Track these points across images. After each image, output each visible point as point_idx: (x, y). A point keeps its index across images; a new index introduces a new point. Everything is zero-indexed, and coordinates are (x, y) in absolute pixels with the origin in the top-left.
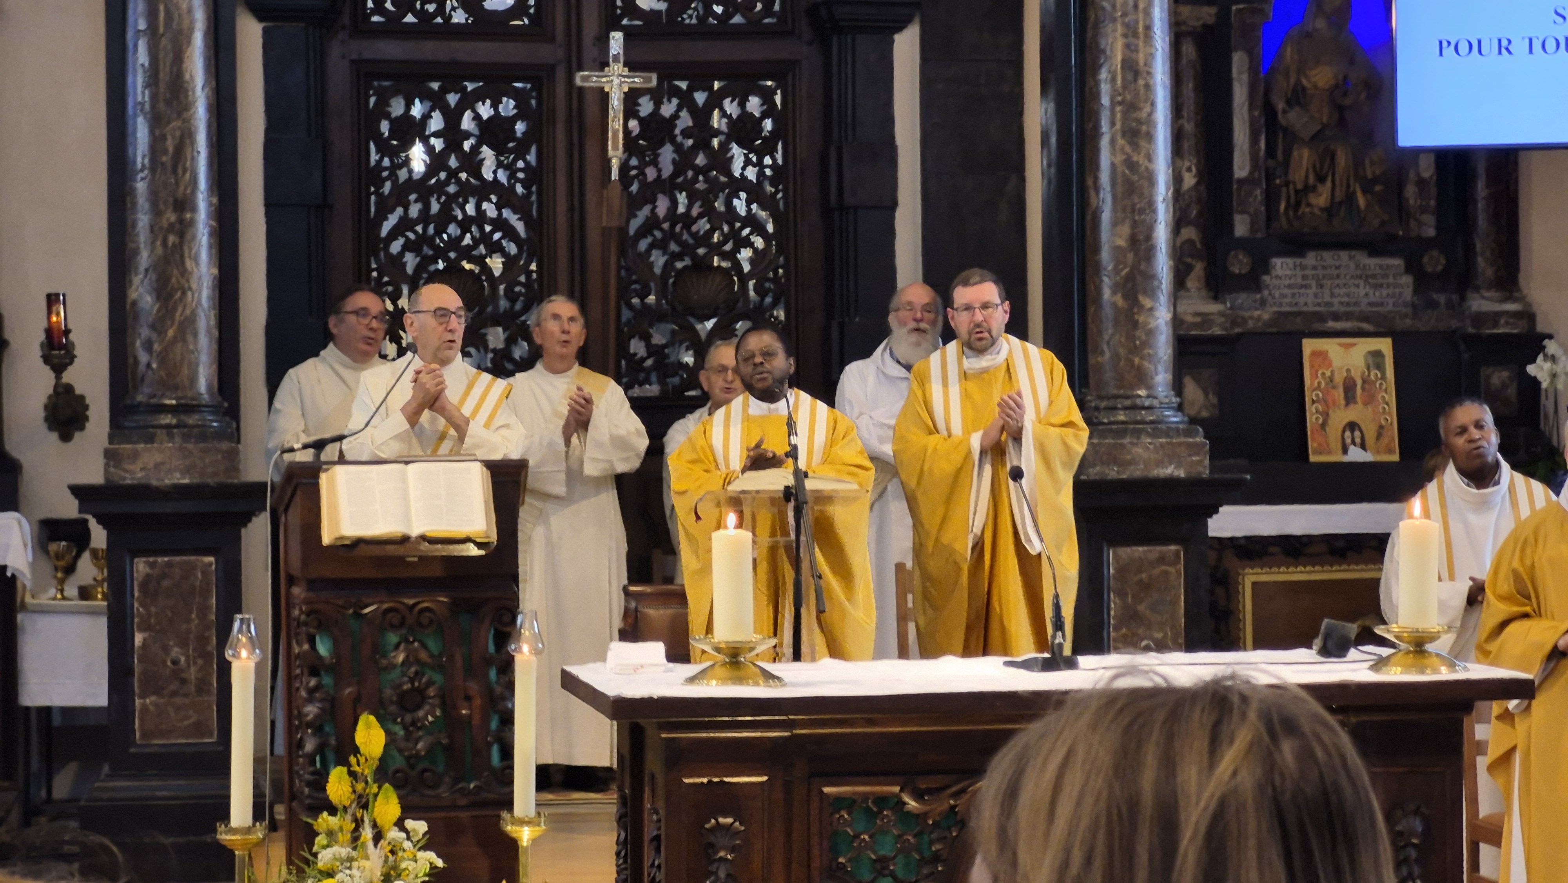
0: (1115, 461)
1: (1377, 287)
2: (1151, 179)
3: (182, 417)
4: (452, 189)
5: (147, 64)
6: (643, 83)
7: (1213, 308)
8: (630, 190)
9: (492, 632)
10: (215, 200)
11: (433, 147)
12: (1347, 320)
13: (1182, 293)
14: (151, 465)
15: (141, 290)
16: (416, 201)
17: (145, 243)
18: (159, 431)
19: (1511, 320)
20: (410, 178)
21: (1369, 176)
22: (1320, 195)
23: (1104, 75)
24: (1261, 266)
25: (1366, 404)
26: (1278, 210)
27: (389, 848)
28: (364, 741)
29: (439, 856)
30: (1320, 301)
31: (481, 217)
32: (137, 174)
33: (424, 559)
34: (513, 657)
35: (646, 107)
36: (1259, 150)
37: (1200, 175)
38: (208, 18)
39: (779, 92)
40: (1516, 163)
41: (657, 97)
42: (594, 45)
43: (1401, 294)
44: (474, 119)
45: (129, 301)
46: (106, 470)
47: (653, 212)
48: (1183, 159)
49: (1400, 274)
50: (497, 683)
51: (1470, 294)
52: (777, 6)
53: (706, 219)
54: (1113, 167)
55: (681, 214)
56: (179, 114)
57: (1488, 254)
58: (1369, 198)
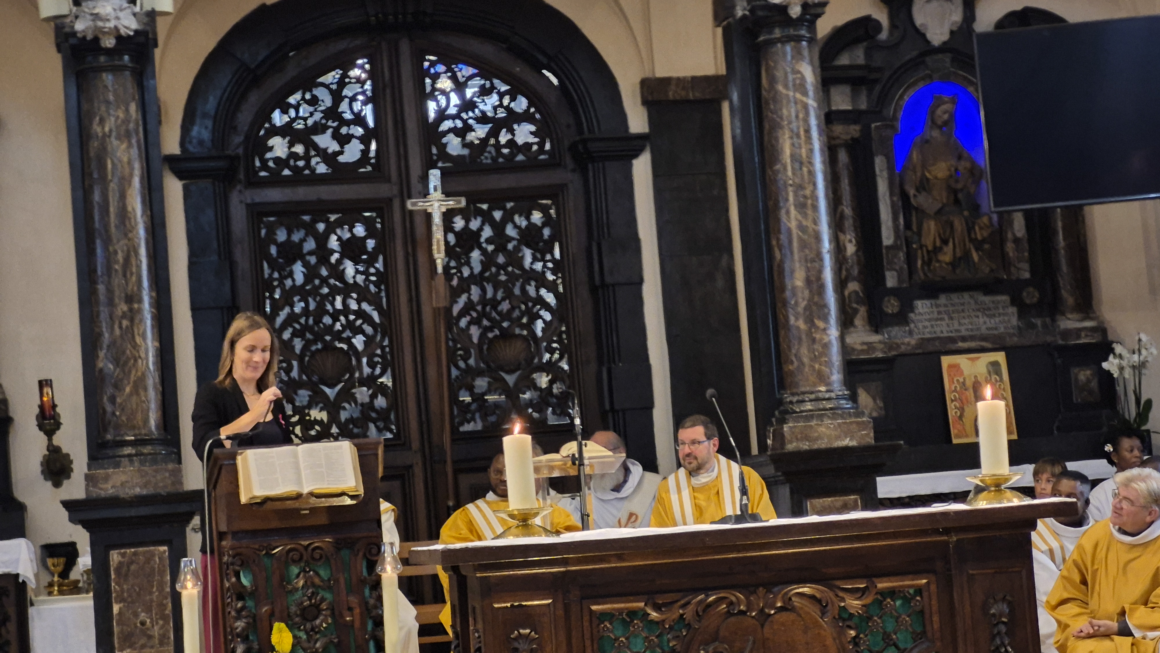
0: (807, 438)
1: (990, 316)
3: (139, 448)
4: (325, 290)
5: (101, 202)
6: (457, 204)
7: (875, 338)
8: (452, 283)
9: (365, 562)
10: (154, 294)
11: (309, 262)
12: (972, 341)
13: (852, 329)
14: (118, 484)
15: (105, 360)
16: (300, 301)
17: (106, 328)
18: (123, 459)
19: (1089, 334)
20: (294, 285)
21: (979, 237)
22: (945, 254)
23: (778, 167)
24: (907, 307)
26: (916, 267)
28: (278, 641)
30: (951, 329)
31: (346, 310)
32: (98, 279)
33: (314, 510)
34: (380, 576)
35: (459, 223)
36: (899, 225)
37: (858, 244)
38: (142, 168)
39: (553, 207)
40: (1083, 222)
41: (466, 214)
42: (419, 182)
43: (1009, 321)
44: (337, 240)
45: (97, 370)
46: (86, 489)
47: (469, 298)
48: (844, 233)
49: (1007, 307)
50: (371, 597)
51: (1058, 317)
52: (548, 146)
53: (507, 301)
54: (789, 230)
55: (490, 299)
56: (126, 235)
57: (1069, 287)
58: (980, 253)
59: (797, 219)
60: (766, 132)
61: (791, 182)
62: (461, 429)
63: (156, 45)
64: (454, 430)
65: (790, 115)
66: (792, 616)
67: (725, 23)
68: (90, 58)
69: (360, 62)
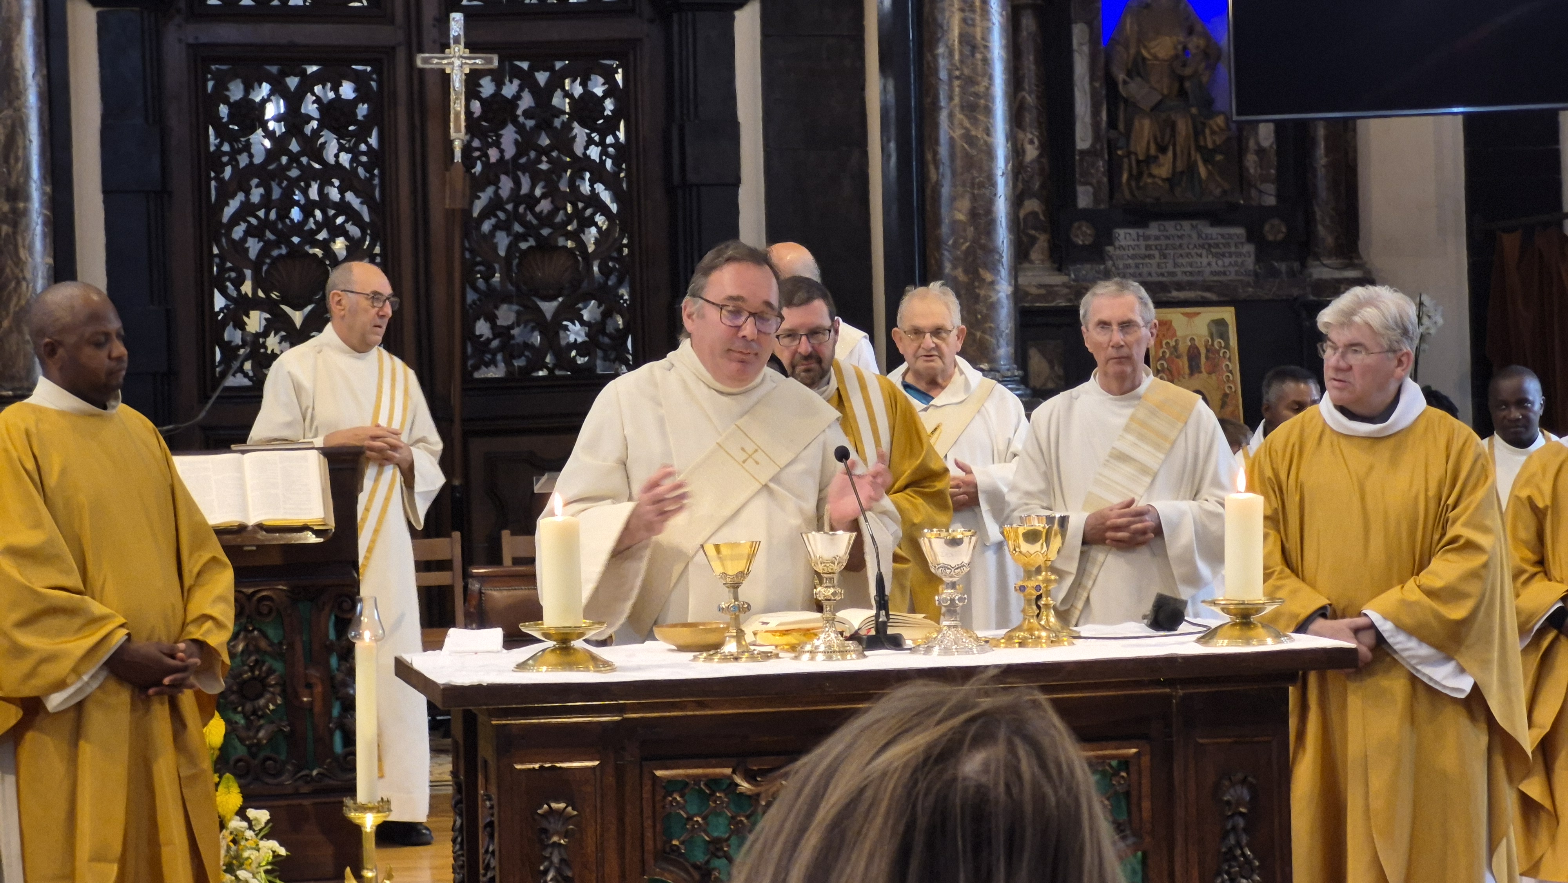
1: (1217, 256)
2: (990, 153)
4: (294, 173)
6: (485, 64)
7: (1058, 279)
8: (473, 171)
9: (333, 618)
10: (48, 189)
11: (274, 132)
12: (1190, 290)
13: (1026, 265)
16: (257, 186)
20: (251, 162)
21: (1210, 145)
22: (1162, 165)
23: (941, 50)
24: (1104, 237)
25: (1210, 373)
26: (1120, 182)
27: (231, 838)
29: (281, 845)
30: (1163, 271)
31: (324, 202)
33: (263, 548)
34: (353, 644)
35: (487, 87)
36: (1100, 121)
37: (1042, 147)
39: (620, 70)
40: (1354, 130)
41: (499, 78)
42: (434, 26)
43: (1243, 263)
44: (314, 102)
47: (496, 193)
48: (1025, 131)
49: (1242, 243)
50: (338, 670)
51: (1311, 262)
53: (549, 199)
54: (951, 140)
55: (525, 195)
56: (10, 102)
57: (1328, 222)
58: (1210, 167)
59: (964, 127)
60: (926, 1)
62: (477, 375)
64: (467, 376)
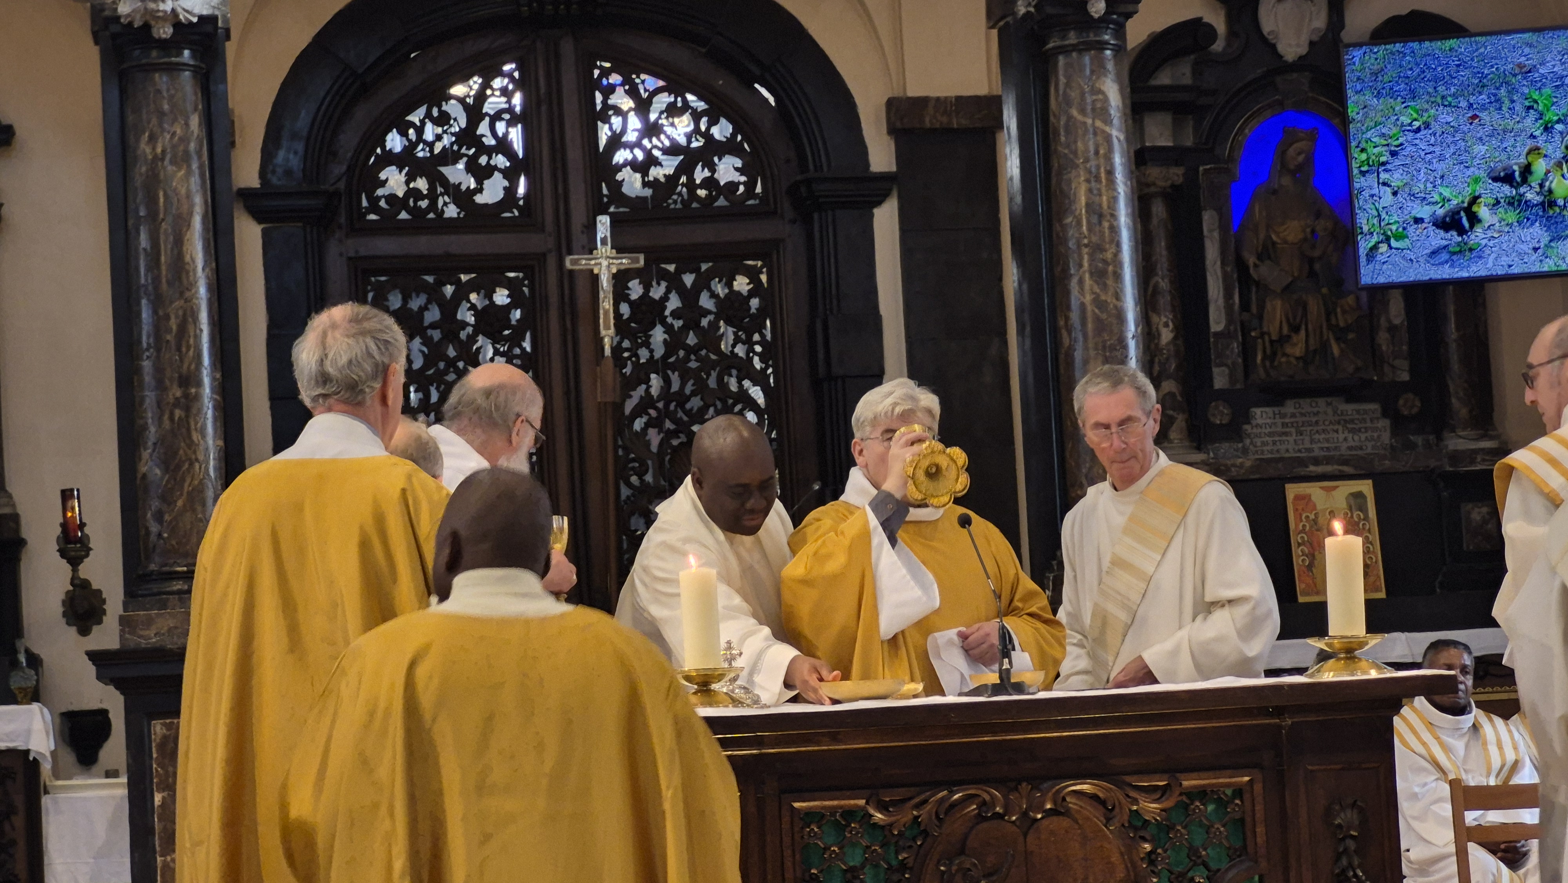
1: (1353, 431)
2: (1120, 317)
5: (149, 248)
6: (633, 262)
7: (1196, 457)
8: (624, 371)
10: (218, 376)
11: (431, 338)
12: (1327, 464)
14: (164, 630)
15: (150, 463)
16: (416, 391)
17: (152, 418)
18: (171, 597)
19: (1488, 458)
21: (1342, 324)
22: (1296, 344)
23: (1069, 220)
24: (1241, 417)
26: (1255, 362)
30: (1301, 447)
32: (144, 352)
35: (636, 289)
36: (1233, 304)
37: (1176, 329)
38: (206, 202)
39: (764, 271)
40: (1484, 305)
41: (646, 276)
42: (583, 232)
43: (1379, 438)
44: (469, 310)
45: (139, 476)
46: (121, 636)
47: (647, 390)
48: (1159, 315)
49: (1378, 418)
51: (1446, 434)
52: (759, 189)
53: (699, 397)
54: (1083, 306)
55: (675, 393)
56: (182, 294)
57: (1461, 394)
58: (1343, 345)
59: (1094, 293)
60: (1053, 174)
61: (1086, 241)
63: (228, 37)
65: (1087, 150)
66: (1065, 822)
67: (1002, 23)
68: (137, 52)
69: (507, 68)
